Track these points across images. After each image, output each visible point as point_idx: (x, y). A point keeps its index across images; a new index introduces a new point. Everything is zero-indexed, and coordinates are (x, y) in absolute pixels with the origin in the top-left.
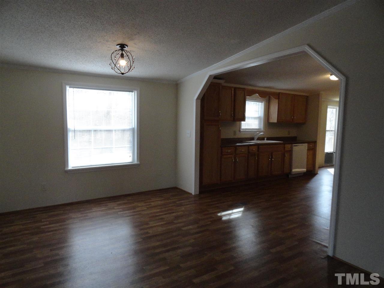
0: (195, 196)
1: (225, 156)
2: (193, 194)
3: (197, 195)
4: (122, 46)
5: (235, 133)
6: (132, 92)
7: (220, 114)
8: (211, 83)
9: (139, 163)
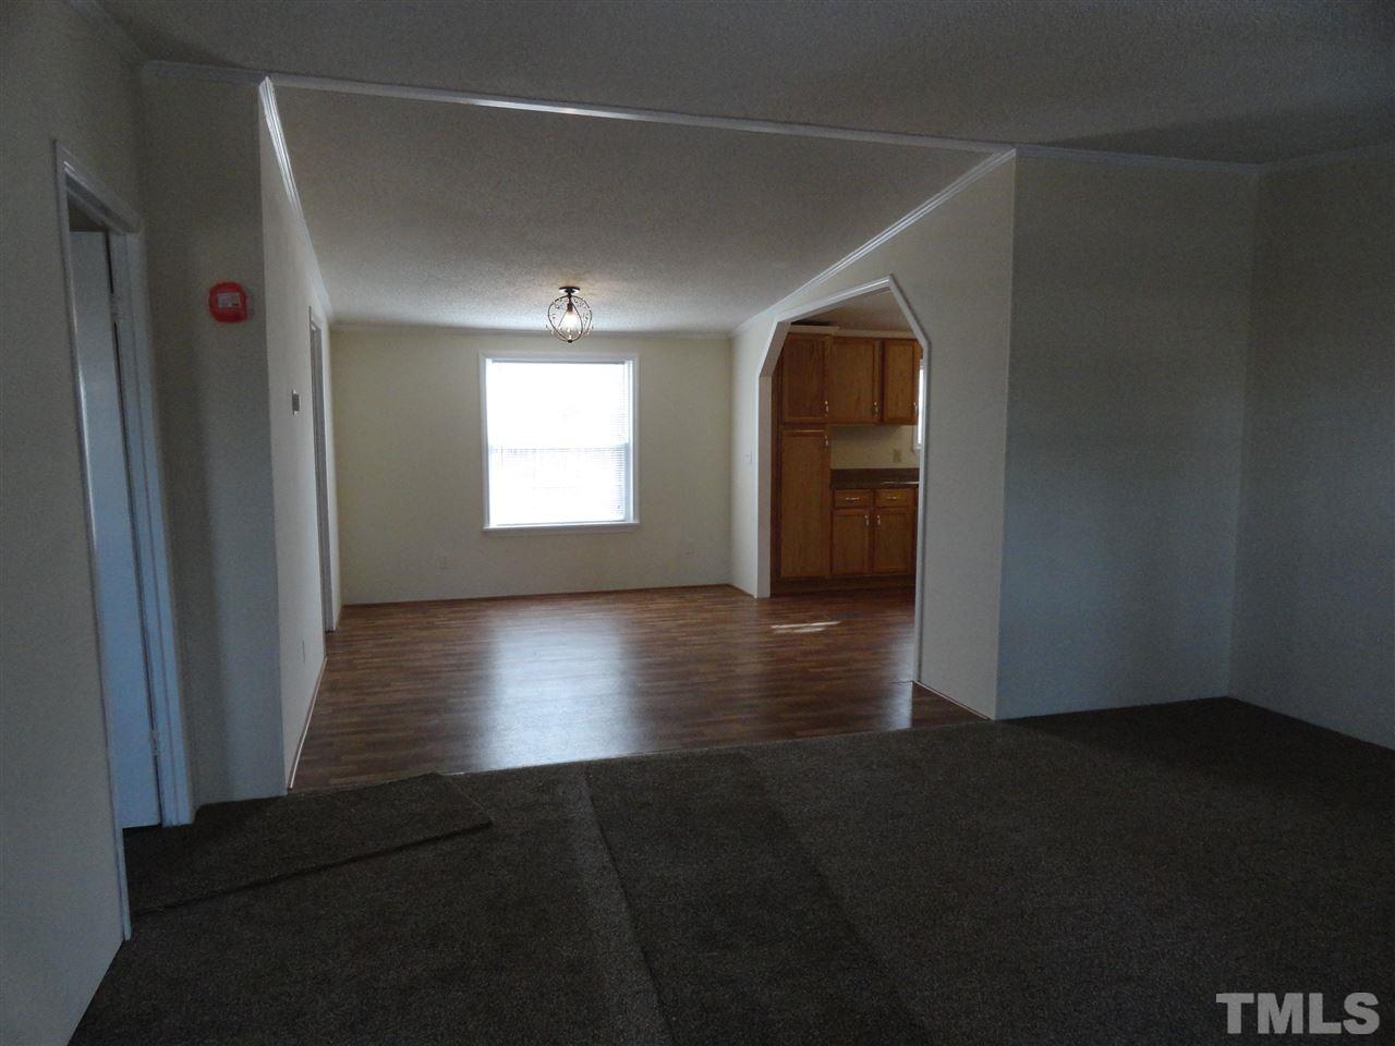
0: (761, 600)
1: (842, 511)
2: (756, 597)
3: (764, 599)
4: (570, 290)
5: (897, 456)
6: (623, 363)
7: (827, 408)
8: (789, 333)
9: (637, 522)
